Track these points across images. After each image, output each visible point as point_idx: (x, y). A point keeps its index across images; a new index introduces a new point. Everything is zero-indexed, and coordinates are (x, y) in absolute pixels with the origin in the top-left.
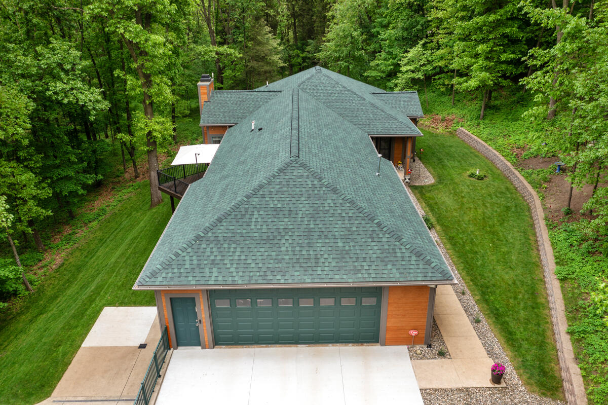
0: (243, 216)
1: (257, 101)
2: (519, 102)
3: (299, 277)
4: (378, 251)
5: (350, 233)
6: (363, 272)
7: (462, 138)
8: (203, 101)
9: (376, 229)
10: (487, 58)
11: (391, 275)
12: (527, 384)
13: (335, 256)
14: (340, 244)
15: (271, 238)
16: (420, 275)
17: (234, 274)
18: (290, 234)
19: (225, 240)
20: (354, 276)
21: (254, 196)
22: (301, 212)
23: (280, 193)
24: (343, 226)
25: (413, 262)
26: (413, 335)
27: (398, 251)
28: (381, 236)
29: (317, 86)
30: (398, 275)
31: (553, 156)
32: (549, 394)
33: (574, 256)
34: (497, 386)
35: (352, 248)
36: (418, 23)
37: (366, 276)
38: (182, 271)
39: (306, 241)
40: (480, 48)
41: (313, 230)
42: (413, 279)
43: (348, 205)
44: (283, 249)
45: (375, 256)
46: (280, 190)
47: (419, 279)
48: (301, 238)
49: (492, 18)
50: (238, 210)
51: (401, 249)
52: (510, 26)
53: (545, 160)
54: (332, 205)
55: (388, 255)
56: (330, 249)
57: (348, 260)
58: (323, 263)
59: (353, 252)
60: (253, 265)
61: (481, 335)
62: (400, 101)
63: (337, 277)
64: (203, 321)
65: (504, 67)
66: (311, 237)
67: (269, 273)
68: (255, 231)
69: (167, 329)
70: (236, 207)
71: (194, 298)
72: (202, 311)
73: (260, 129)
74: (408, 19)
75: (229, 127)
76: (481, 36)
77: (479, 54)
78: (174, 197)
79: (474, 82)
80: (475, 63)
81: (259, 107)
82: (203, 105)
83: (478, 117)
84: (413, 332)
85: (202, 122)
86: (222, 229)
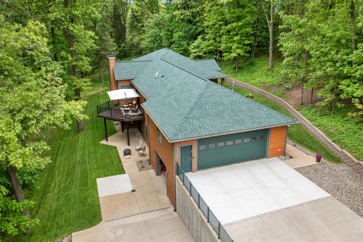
0: (202, 107)
1: (142, 66)
2: (251, 64)
3: (240, 128)
4: (265, 115)
5: (250, 109)
6: (263, 123)
7: (230, 83)
8: (112, 67)
9: (259, 106)
10: (238, 43)
11: (274, 123)
12: (329, 161)
13: (249, 118)
14: (248, 113)
15: (219, 114)
16: (285, 121)
17: (212, 130)
18: (226, 112)
19: (200, 117)
20: (260, 125)
21: (202, 98)
22: (225, 103)
23: (212, 96)
24: (246, 106)
25: (280, 117)
26: (280, 151)
27: (272, 113)
28: (263, 109)
29: (171, 57)
30: (277, 122)
31: (280, 84)
32: (338, 162)
33: (316, 117)
34: (319, 163)
35: (254, 114)
36: (192, 29)
37: (265, 124)
38: (188, 132)
39: (234, 114)
40: (236, 38)
41: (234, 109)
42: (283, 123)
43: (243, 98)
44: (226, 118)
45: (264, 116)
46: (211, 95)
47: (285, 123)
48: (232, 113)
49: (240, 24)
50: (198, 104)
51: (273, 113)
52: (248, 27)
53: (277, 86)
54: (237, 99)
55: (269, 115)
56: (245, 116)
57: (255, 119)
58: (246, 121)
59: (255, 116)
60: (218, 126)
61: (300, 149)
62: (208, 64)
63: (254, 126)
64: (194, 157)
65: (246, 47)
66: (235, 112)
67: (226, 128)
68: (210, 112)
69: (177, 164)
70: (196, 103)
71: (192, 146)
72: (195, 152)
73: (163, 77)
74: (187, 26)
75: (132, 80)
76: (234, 33)
77: (235, 41)
78: (106, 120)
79: (234, 55)
80: (233, 45)
81: (144, 69)
82: (113, 70)
83: (235, 72)
84: (279, 150)
85: (116, 78)
86: (195, 113)
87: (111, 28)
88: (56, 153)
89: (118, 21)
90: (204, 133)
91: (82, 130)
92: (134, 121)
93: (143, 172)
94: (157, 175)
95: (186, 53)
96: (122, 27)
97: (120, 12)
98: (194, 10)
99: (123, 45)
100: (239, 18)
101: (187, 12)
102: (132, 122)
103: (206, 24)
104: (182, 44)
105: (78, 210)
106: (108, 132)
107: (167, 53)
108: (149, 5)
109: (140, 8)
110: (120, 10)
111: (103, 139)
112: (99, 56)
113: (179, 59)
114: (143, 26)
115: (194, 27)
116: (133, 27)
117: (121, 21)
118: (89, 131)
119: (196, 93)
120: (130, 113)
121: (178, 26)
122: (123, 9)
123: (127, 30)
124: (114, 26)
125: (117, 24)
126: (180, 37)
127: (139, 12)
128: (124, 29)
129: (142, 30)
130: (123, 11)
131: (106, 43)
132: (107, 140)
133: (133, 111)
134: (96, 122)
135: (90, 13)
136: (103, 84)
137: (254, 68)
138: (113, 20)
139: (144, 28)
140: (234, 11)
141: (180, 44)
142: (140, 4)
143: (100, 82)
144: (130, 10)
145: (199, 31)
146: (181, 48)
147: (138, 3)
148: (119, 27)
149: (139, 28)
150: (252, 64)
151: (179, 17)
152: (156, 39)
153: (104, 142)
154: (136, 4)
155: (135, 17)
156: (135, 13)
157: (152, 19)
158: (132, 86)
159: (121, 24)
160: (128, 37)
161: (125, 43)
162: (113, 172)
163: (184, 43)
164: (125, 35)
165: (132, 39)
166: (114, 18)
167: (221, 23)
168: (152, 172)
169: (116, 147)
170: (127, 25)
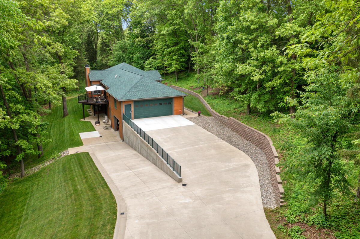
0: (137, 87)
1: (107, 73)
3: (156, 96)
10: (176, 61)
12: (205, 115)
14: (162, 91)
15: (146, 90)
19: (135, 91)
25: (179, 93)
30: (176, 95)
34: (199, 116)
36: (147, 52)
38: (128, 97)
40: (174, 57)
41: (154, 89)
42: (179, 95)
44: (150, 92)
49: (176, 48)
56: (160, 91)
59: (165, 92)
62: (153, 73)
64: (132, 111)
65: (182, 63)
67: (148, 96)
68: (141, 89)
69: (123, 114)
70: (134, 85)
71: (130, 105)
72: (132, 108)
73: (120, 77)
74: (143, 50)
75: (101, 81)
76: (173, 54)
77: (174, 59)
78: (84, 105)
79: (173, 68)
80: (173, 62)
81: (109, 75)
82: (88, 75)
83: (176, 81)
84: (180, 111)
85: (90, 80)
86: (133, 90)
87: (85, 51)
88: (49, 128)
89: (90, 46)
90: (137, 98)
91: (66, 116)
92: (102, 105)
93: (107, 131)
94: (115, 131)
95: (142, 68)
96: (94, 51)
97: (93, 40)
98: (148, 38)
99: (95, 64)
100: (176, 44)
101: (144, 40)
102: (101, 105)
103: (155, 48)
104: (140, 62)
105: (70, 143)
106: (85, 115)
107: (124, 65)
108: (115, 35)
109: (108, 36)
110: (92, 38)
111: (81, 119)
112: (76, 71)
113: (132, 69)
114: (110, 50)
115: (149, 51)
116: (103, 50)
117: (92, 46)
118: (72, 116)
119: (136, 81)
120: (99, 100)
121: (137, 50)
122: (94, 37)
123: (98, 53)
124: (87, 50)
125: (90, 48)
126: (138, 58)
127: (107, 39)
128: (95, 52)
129: (109, 52)
130: (94, 39)
131: (82, 62)
132: (84, 119)
133: (101, 100)
134: (76, 111)
135: (75, 39)
136: (79, 92)
137: (189, 78)
138: (86, 45)
139: (111, 51)
140: (172, 39)
141: (138, 63)
142: (108, 34)
143: (77, 91)
144: (100, 38)
145: (152, 53)
146: (139, 66)
147: (106, 33)
148: (92, 51)
149: (108, 51)
150: (188, 76)
151: (137, 43)
152: (119, 59)
153: (83, 120)
154: (105, 33)
155: (104, 43)
156: (104, 40)
157: (117, 45)
158: (101, 85)
159: (93, 48)
160: (99, 58)
161: (97, 63)
162: (89, 130)
163: (142, 62)
164: (96, 57)
165: (102, 60)
166: (87, 43)
167: (165, 47)
168: (113, 130)
169: (90, 122)
170: (98, 49)
